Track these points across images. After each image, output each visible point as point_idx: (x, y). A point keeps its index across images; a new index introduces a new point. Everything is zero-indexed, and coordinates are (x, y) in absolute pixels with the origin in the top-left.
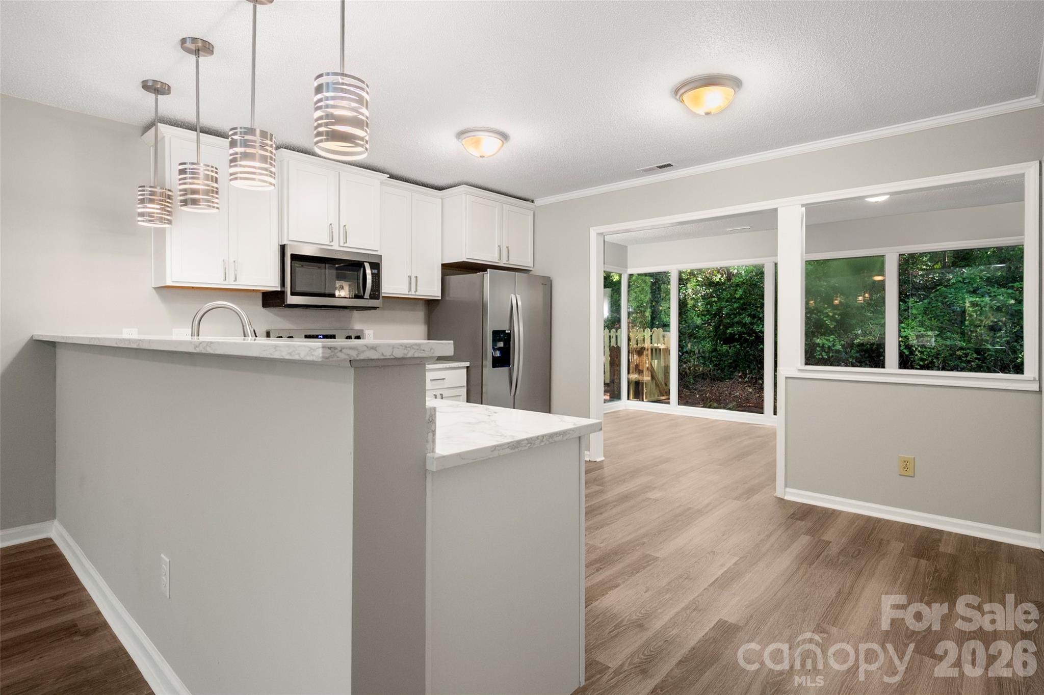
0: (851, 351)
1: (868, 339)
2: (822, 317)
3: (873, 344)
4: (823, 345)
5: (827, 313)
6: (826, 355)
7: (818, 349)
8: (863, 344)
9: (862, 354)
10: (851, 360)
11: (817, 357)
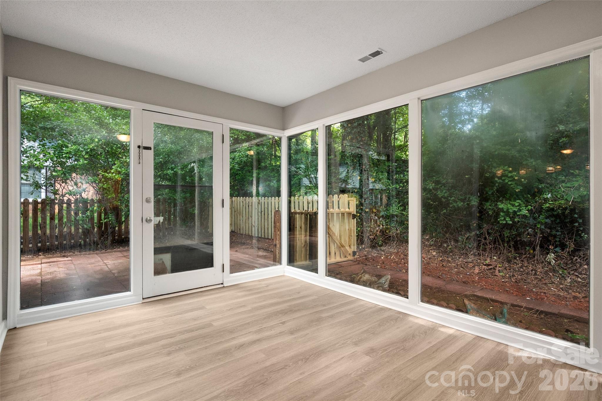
0: (539, 216)
1: (559, 203)
2: (506, 181)
3: (566, 209)
4: (508, 209)
5: (512, 177)
6: (510, 221)
7: (502, 214)
8: (552, 209)
9: (552, 219)
10: (539, 226)
11: (501, 222)
